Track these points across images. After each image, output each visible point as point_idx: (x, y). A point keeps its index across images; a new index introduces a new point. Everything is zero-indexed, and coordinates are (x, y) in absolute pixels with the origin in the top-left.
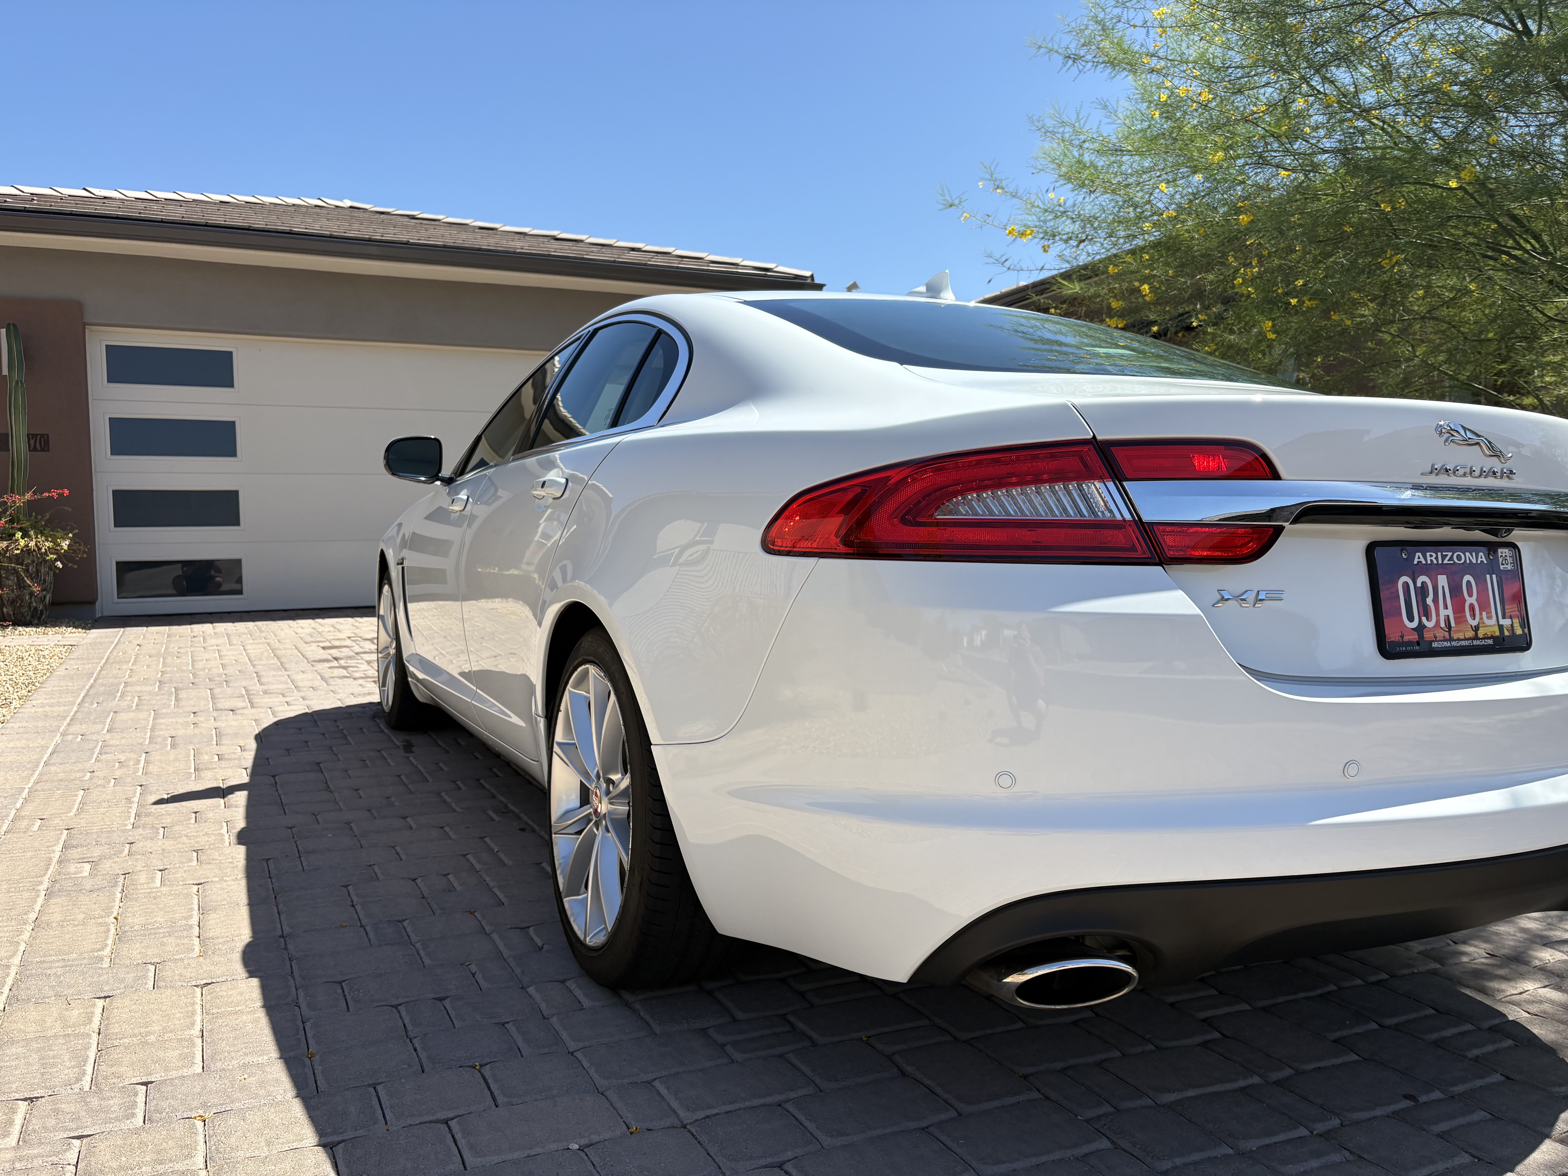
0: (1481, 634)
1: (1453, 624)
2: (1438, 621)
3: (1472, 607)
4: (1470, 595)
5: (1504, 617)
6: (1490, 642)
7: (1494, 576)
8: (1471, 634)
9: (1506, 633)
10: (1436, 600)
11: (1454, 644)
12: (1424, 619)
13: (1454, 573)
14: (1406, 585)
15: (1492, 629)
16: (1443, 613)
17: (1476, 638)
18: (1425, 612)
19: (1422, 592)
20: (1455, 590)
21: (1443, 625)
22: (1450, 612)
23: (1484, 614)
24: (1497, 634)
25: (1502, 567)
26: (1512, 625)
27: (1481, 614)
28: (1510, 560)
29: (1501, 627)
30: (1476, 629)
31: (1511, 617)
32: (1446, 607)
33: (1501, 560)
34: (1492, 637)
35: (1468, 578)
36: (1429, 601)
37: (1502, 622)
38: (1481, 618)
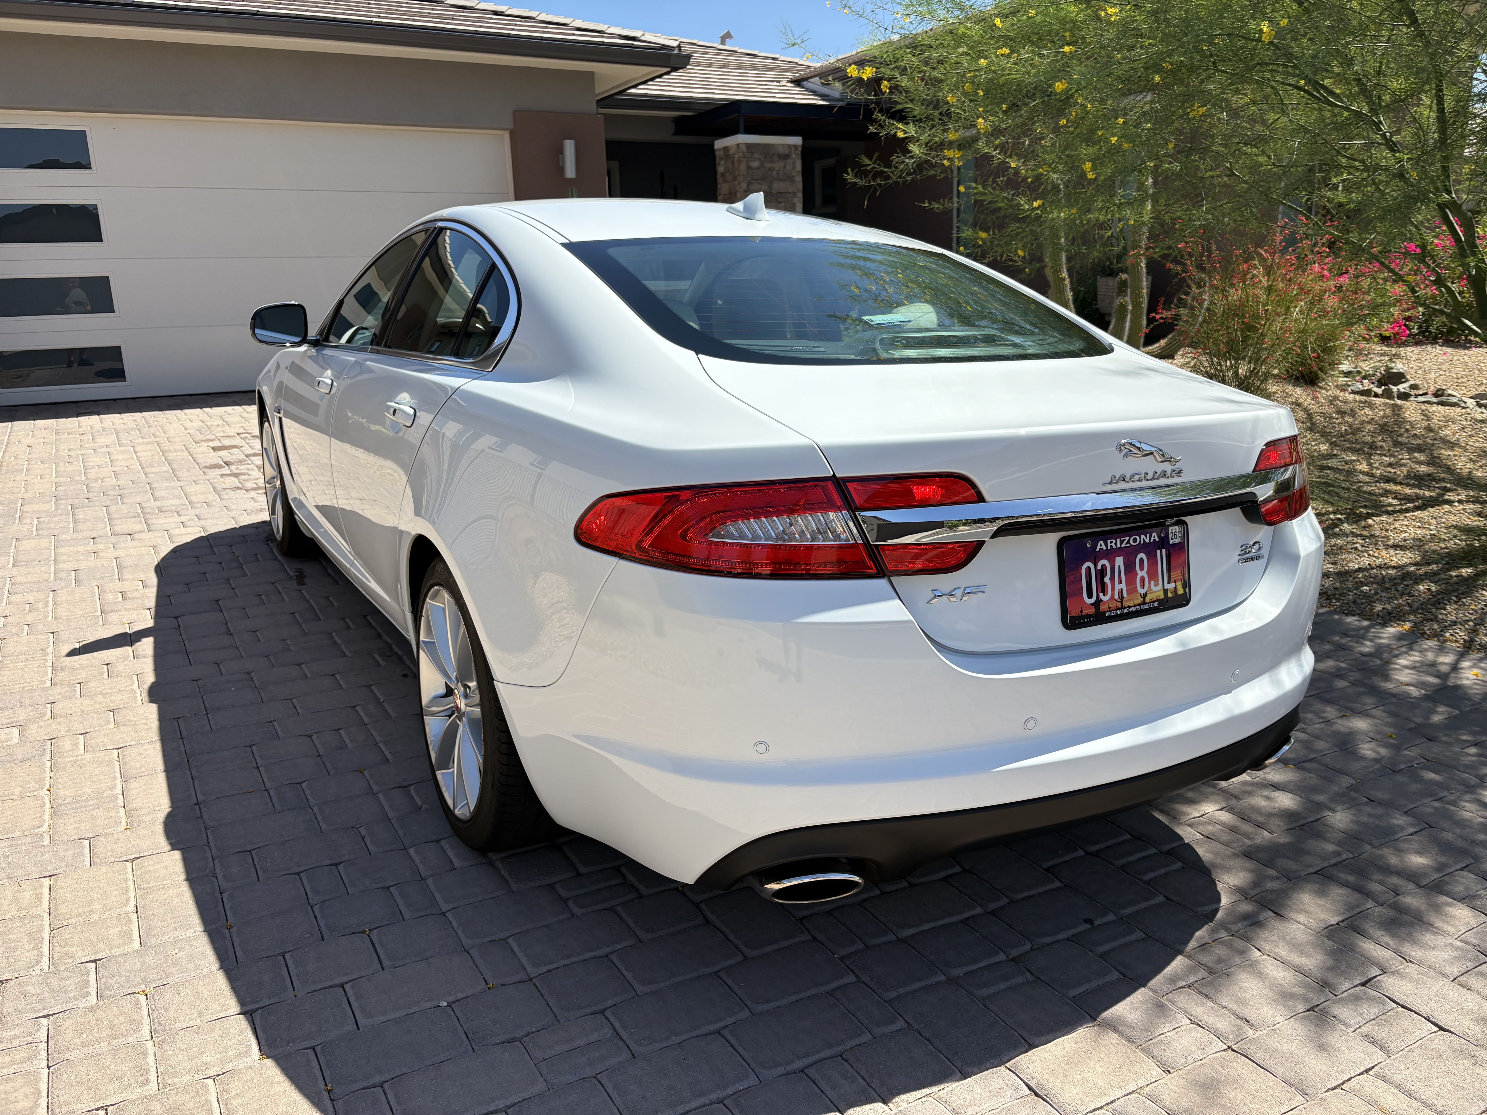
0: (1147, 600)
1: (1125, 595)
2: (1113, 595)
3: (1142, 579)
4: (1142, 569)
5: (1169, 583)
6: (1156, 604)
7: (1164, 550)
8: (1140, 600)
9: (1170, 595)
10: (1112, 579)
11: (1125, 611)
12: (1101, 595)
13: (1130, 555)
14: (1089, 569)
15: (1157, 594)
16: (1118, 587)
17: (1144, 603)
18: (1103, 589)
19: (1102, 573)
20: (1130, 568)
21: (1116, 597)
22: (1123, 586)
23: (1152, 583)
24: (1162, 597)
25: (1171, 542)
26: (1175, 588)
27: (1149, 583)
28: (1178, 535)
29: (1165, 591)
30: (1145, 595)
31: (1175, 582)
32: (1120, 582)
33: (1170, 536)
34: (1157, 600)
35: (1142, 555)
36: (1107, 580)
37: (1167, 586)
38: (1149, 587)
